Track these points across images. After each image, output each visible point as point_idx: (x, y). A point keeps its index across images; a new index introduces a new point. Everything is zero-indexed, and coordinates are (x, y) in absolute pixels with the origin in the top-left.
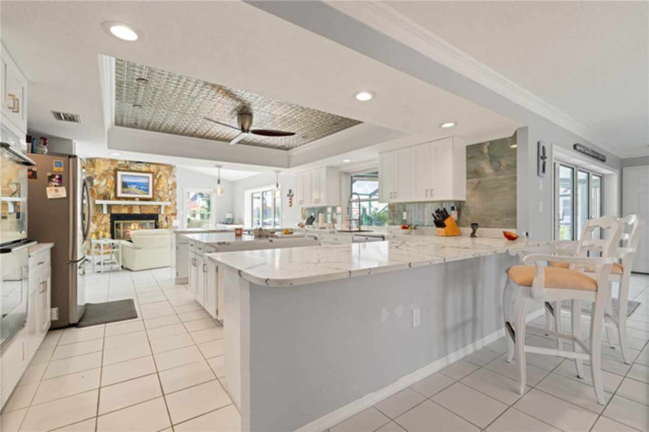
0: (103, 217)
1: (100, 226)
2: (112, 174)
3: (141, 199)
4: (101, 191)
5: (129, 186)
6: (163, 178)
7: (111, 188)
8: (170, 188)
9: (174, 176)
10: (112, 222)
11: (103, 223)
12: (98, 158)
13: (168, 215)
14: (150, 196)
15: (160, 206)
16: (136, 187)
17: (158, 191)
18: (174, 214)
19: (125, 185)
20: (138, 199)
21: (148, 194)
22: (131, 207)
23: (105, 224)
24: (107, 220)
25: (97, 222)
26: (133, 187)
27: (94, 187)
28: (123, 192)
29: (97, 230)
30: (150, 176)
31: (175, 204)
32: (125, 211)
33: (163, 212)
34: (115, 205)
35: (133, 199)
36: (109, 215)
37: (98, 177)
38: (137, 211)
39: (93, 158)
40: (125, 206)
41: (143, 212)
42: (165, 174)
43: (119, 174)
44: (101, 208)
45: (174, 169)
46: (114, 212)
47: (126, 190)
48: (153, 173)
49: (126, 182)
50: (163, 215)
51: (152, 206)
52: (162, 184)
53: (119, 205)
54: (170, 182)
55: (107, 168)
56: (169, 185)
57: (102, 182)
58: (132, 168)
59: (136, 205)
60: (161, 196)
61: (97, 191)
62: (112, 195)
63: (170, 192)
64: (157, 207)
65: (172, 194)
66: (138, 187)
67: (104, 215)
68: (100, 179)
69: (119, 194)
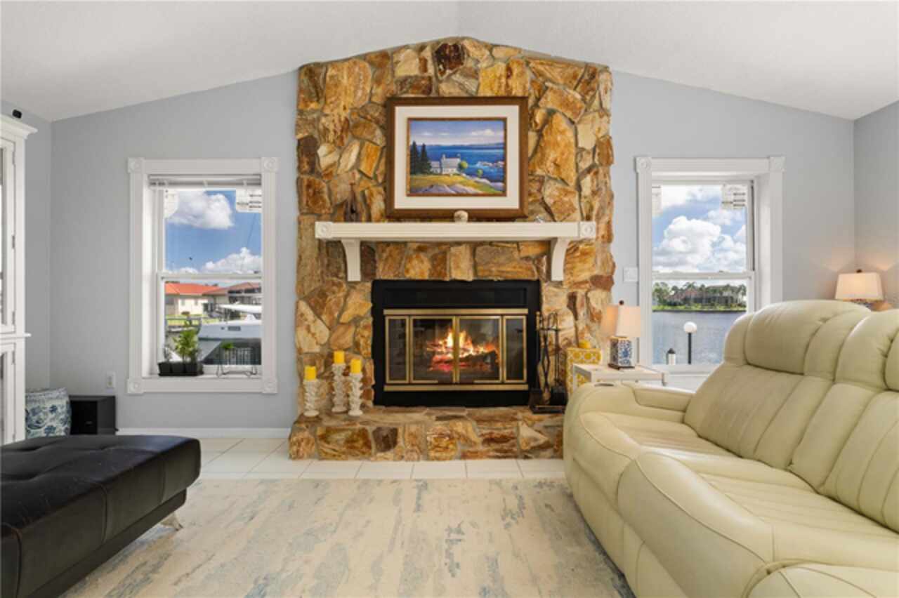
0: (346, 297)
1: (342, 329)
2: (377, 122)
3: (477, 216)
4: (342, 191)
5: (435, 164)
6: (560, 122)
7: (376, 176)
8: (584, 165)
9: (604, 112)
10: (377, 314)
11: (346, 317)
12: (333, 64)
13: (578, 284)
14: (511, 201)
15: (547, 245)
16: (460, 167)
17: (541, 181)
18: (604, 282)
19: (420, 160)
20: (465, 215)
21: (503, 193)
22: (439, 251)
23: (356, 320)
24: (359, 304)
25: (331, 313)
26: (450, 167)
27: (319, 175)
28: (413, 192)
29: (328, 344)
30: (511, 113)
31: (608, 238)
32: (419, 270)
33: (558, 274)
34: (387, 244)
35: (448, 216)
36: (369, 285)
37: (331, 137)
38: (461, 270)
39: (318, 65)
40: (423, 247)
41: (483, 275)
42: (567, 104)
43: (402, 114)
44: (340, 260)
45: (602, 77)
46: (384, 272)
47: (423, 179)
48: (521, 101)
49: (424, 146)
50: (560, 283)
51: (517, 243)
52: (557, 144)
53: (400, 245)
54: (587, 142)
55: (360, 98)
56: (580, 151)
57: (345, 156)
58: (446, 89)
59: (458, 243)
60: (549, 201)
61: (330, 190)
62: (378, 205)
63: (587, 183)
64: (533, 251)
65: (594, 193)
66: (466, 165)
67: (353, 285)
68: (340, 146)
69: (402, 201)
